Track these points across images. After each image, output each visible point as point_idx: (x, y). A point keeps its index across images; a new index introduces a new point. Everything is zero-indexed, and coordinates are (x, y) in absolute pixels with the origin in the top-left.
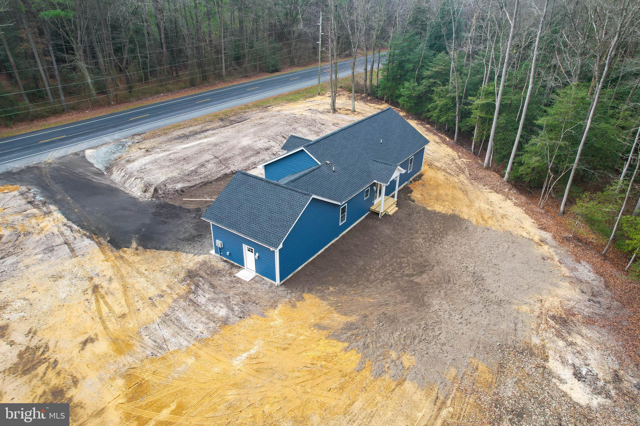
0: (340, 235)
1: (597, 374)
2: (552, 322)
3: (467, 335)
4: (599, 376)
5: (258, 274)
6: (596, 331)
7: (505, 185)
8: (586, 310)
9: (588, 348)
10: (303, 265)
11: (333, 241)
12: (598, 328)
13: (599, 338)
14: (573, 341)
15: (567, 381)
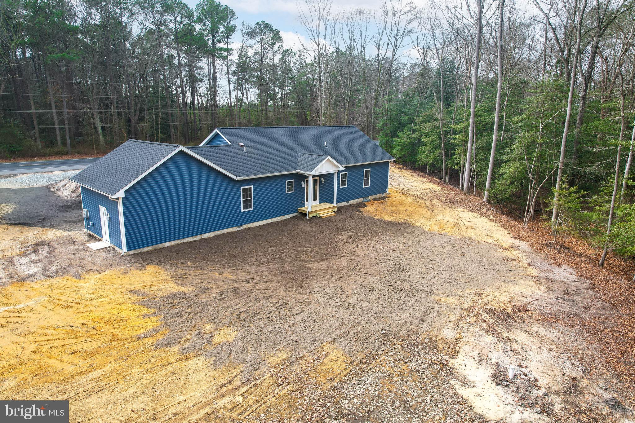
0: (244, 226)
1: (536, 380)
2: (485, 316)
3: (340, 318)
4: (539, 384)
5: (112, 245)
6: (556, 329)
7: (484, 205)
8: (548, 308)
9: (534, 347)
10: (174, 243)
11: (231, 230)
12: (561, 328)
13: (559, 338)
14: (511, 338)
15: (476, 385)
